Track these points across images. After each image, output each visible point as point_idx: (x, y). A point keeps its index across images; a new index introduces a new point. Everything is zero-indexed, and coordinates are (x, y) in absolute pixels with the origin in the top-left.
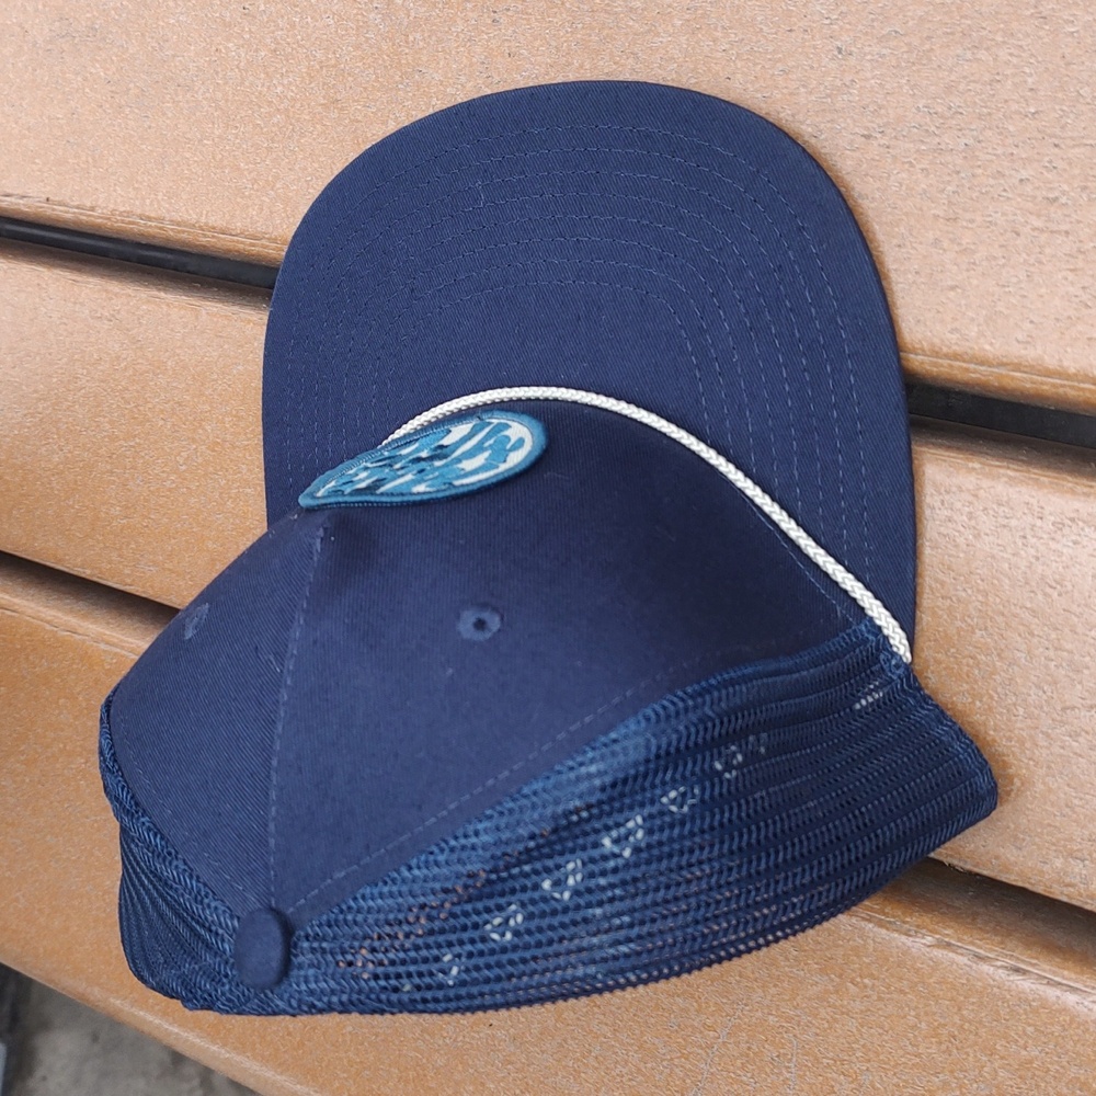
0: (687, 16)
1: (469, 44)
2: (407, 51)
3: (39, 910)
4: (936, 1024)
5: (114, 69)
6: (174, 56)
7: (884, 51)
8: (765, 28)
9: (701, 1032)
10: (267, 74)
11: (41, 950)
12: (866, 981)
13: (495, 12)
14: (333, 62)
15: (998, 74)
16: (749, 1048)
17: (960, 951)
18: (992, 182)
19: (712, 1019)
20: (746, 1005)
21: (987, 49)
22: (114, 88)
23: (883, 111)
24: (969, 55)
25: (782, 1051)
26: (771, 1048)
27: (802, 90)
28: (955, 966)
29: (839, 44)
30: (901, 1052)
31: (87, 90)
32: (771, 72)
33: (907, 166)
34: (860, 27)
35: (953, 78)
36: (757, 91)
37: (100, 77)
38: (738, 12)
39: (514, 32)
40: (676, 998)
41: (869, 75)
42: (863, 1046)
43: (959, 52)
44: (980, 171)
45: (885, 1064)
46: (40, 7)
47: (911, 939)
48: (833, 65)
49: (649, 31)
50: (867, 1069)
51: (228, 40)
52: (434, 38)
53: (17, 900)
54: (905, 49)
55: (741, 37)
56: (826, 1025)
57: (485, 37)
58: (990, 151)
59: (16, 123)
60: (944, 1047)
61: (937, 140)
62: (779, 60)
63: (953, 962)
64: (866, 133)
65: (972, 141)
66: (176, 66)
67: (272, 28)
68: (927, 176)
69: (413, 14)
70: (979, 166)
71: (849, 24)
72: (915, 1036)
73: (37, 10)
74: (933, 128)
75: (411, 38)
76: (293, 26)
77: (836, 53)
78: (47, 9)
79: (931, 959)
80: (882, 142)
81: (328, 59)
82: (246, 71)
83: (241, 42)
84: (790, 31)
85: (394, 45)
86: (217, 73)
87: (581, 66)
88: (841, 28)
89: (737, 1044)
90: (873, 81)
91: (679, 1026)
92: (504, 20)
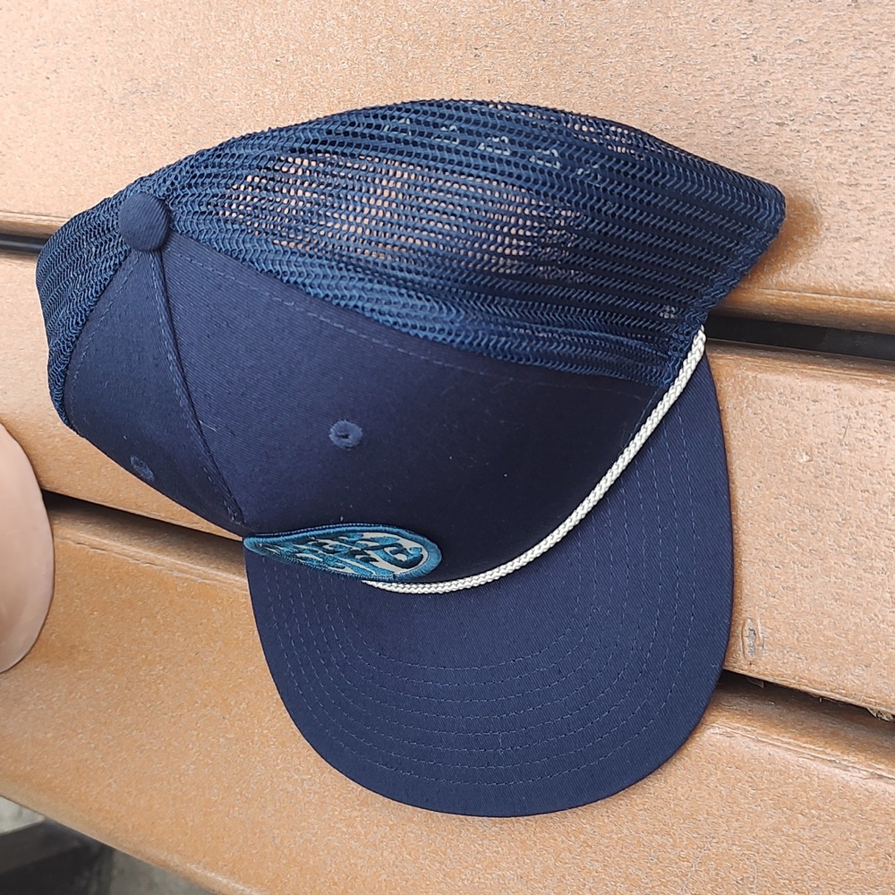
0: (631, 41)
1: (456, 75)
2: (407, 84)
3: (128, 793)
4: (873, 844)
5: (175, 116)
6: (222, 102)
7: (791, 56)
8: (694, 46)
10: (296, 110)
11: (130, 826)
12: (813, 811)
13: (476, 49)
14: (348, 97)
15: (885, 67)
16: (717, 874)
17: (890, 781)
18: (885, 153)
19: (686, 851)
20: (713, 838)
21: (875, 49)
22: (175, 131)
23: (792, 104)
24: (860, 55)
25: (745, 875)
26: (736, 873)
27: (726, 91)
28: (887, 795)
29: (754, 53)
30: (845, 870)
31: (154, 133)
32: (700, 79)
33: (814, 145)
34: (771, 39)
35: (848, 73)
36: (690, 94)
37: (164, 122)
38: (671, 34)
39: (493, 63)
40: (655, 836)
41: (780, 76)
42: (813, 867)
43: (852, 53)
44: (874, 145)
45: (832, 880)
46: (115, 72)
47: (849, 774)
48: (750, 70)
49: (600, 55)
50: (818, 886)
51: (265, 87)
52: (428, 73)
53: (109, 785)
54: (809, 53)
55: (674, 53)
56: (781, 851)
57: (469, 69)
58: (882, 128)
59: (98, 163)
60: (881, 864)
61: (838, 123)
62: (707, 70)
63: (884, 792)
64: (779, 121)
65: (866, 122)
66: (223, 110)
67: (299, 75)
68: (830, 153)
69: (411, 55)
70: (873, 142)
71: (762, 36)
72: (856, 856)
73: (113, 74)
74: (834, 114)
75: (410, 74)
76: (316, 71)
77: (752, 60)
78: (121, 72)
79: (867, 790)
80: (793, 128)
81: (345, 96)
82: (280, 110)
83: (275, 87)
84: (715, 46)
85: (396, 80)
86: (256, 112)
87: (547, 86)
88: (756, 41)
89: (707, 872)
90: (783, 81)
91: (658, 859)
92: (484, 54)
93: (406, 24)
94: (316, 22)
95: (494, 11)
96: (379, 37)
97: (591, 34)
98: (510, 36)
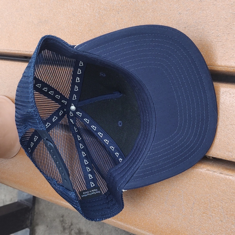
0: (152, 9)
1: (114, 18)
2: (103, 20)
3: (42, 184)
4: (207, 185)
5: (50, 27)
6: (61, 24)
7: (187, 13)
8: (166, 11)
10: (78, 26)
11: (43, 191)
12: (195, 178)
14: (90, 23)
15: (207, 15)
16: (174, 194)
17: (211, 171)
18: (207, 34)
19: (167, 189)
20: (173, 186)
21: (205, 11)
22: (50, 31)
23: (188, 23)
24: (202, 12)
25: (180, 193)
26: (178, 193)
27: (173, 21)
28: (210, 174)
29: (179, 12)
30: (202, 191)
31: (45, 32)
32: (168, 18)
33: (192, 32)
34: (183, 9)
35: (199, 16)
36: (165, 21)
37: (47, 29)
38: (161, 8)
39: (122, 15)
40: (161, 186)
41: (185, 17)
42: (195, 191)
43: (200, 12)
44: (205, 32)
45: (199, 193)
46: (36, 17)
47: (202, 170)
48: (178, 16)
49: (146, 13)
50: (196, 195)
51: (70, 21)
52: (108, 17)
53: (38, 182)
54: (191, 12)
55: (162, 12)
56: (188, 187)
57: (117, 16)
58: (206, 28)
59: (32, 39)
60: (209, 189)
61: (197, 27)
62: (169, 16)
63: (210, 173)
64: (185, 27)
65: (203, 27)
66: (61, 26)
67: (78, 18)
68: (196, 34)
69: (104, 13)
70: (205, 31)
71: (181, 8)
72: (204, 188)
73: (35, 18)
74: (196, 25)
75: (103, 17)
76: (82, 17)
77: (179, 14)
79: (206, 173)
80: (188, 28)
81: (89, 22)
82: (74, 26)
83: (73, 21)
84: (171, 10)
85: (100, 19)
86: (69, 27)
87: (134, 20)
88: (179, 9)
89: (172, 193)
90: (185, 18)
92: (120, 13)
93: (102, 6)
94: (82, 6)
95: (122, 3)
96: (96, 9)
97: (144, 8)
98: (126, 9)
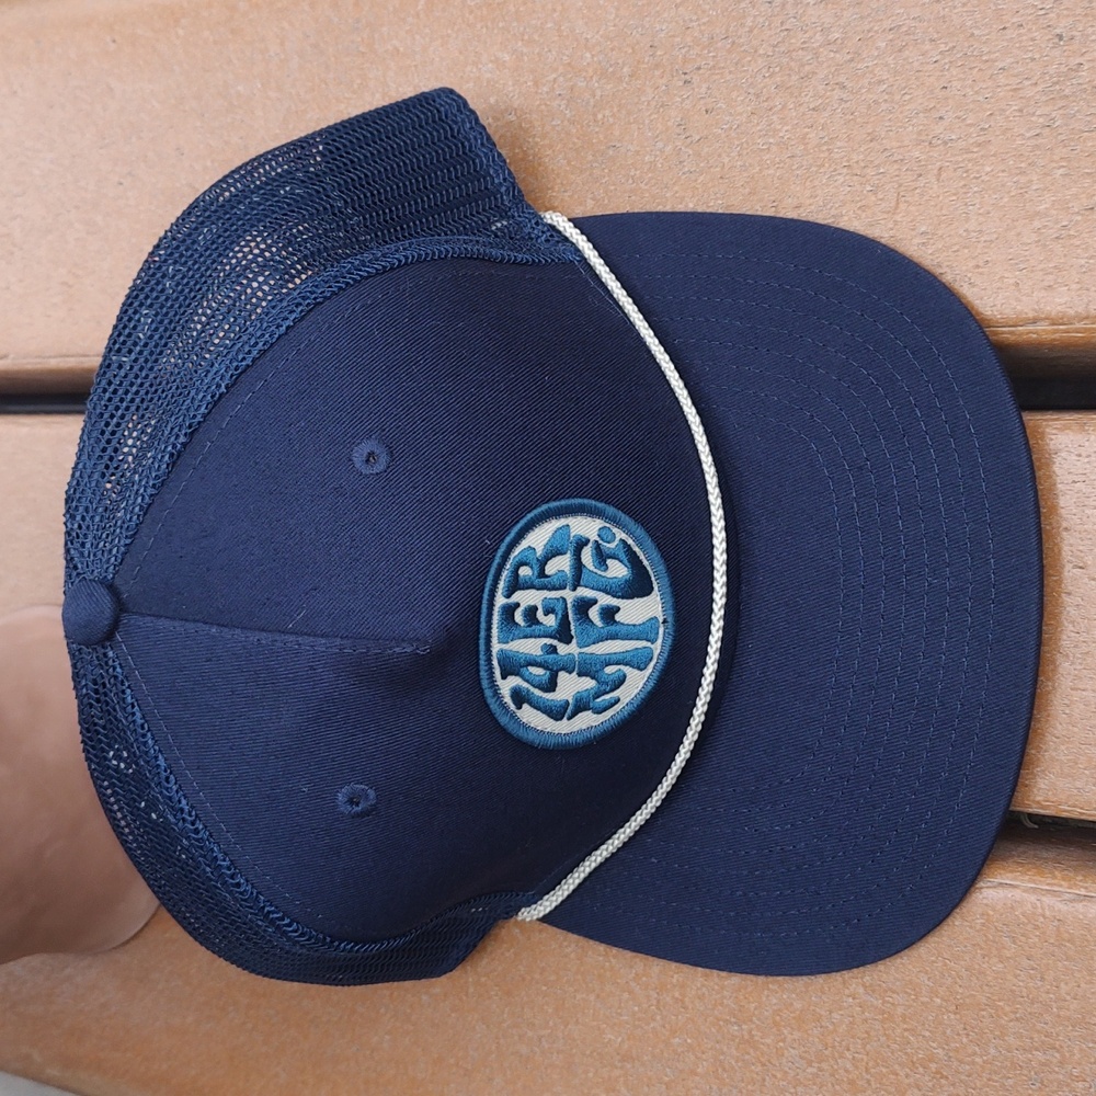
0: (891, 37)
1: (661, 110)
2: (597, 130)
8: (976, 32)
9: (1068, 1085)
13: (685, 74)
27: (1026, 83)
29: (1058, 31)
32: (990, 72)
34: (1079, 11)
36: (977, 93)
39: (708, 88)
46: (209, 164)
48: (1056, 53)
49: (852, 60)
52: (624, 112)
55: (951, 45)
57: (679, 99)
62: (997, 59)
69: (598, 93)
71: (1066, 7)
75: (600, 116)
77: (1056, 40)
78: (216, 164)
84: (1004, 28)
85: (582, 127)
87: (784, 107)
88: (1057, 14)
91: (1042, 1083)
92: (696, 79)
93: (588, 55)
94: (469, 68)
95: (704, 24)
96: (554, 76)
97: (837, 35)
98: (729, 51)
